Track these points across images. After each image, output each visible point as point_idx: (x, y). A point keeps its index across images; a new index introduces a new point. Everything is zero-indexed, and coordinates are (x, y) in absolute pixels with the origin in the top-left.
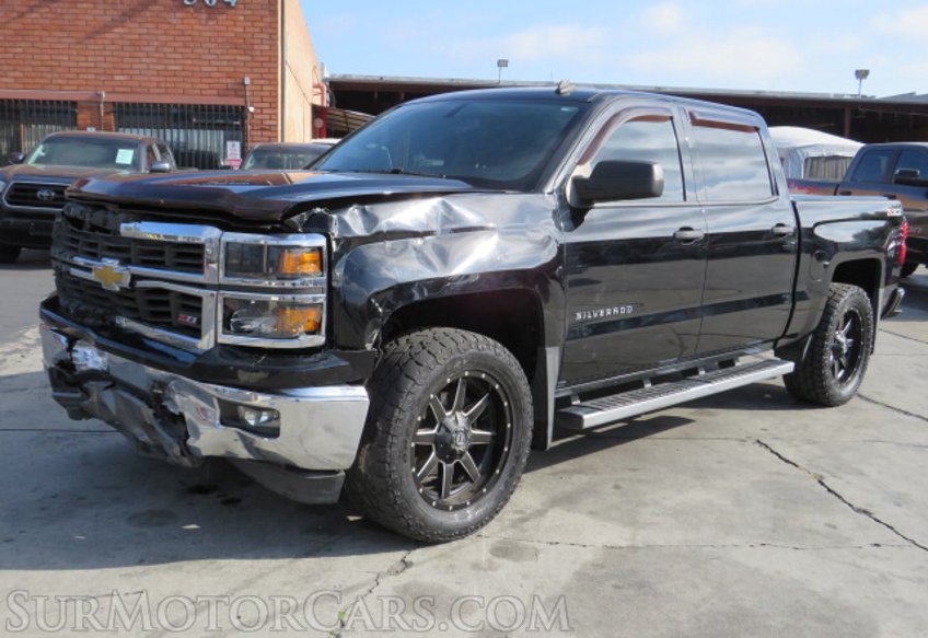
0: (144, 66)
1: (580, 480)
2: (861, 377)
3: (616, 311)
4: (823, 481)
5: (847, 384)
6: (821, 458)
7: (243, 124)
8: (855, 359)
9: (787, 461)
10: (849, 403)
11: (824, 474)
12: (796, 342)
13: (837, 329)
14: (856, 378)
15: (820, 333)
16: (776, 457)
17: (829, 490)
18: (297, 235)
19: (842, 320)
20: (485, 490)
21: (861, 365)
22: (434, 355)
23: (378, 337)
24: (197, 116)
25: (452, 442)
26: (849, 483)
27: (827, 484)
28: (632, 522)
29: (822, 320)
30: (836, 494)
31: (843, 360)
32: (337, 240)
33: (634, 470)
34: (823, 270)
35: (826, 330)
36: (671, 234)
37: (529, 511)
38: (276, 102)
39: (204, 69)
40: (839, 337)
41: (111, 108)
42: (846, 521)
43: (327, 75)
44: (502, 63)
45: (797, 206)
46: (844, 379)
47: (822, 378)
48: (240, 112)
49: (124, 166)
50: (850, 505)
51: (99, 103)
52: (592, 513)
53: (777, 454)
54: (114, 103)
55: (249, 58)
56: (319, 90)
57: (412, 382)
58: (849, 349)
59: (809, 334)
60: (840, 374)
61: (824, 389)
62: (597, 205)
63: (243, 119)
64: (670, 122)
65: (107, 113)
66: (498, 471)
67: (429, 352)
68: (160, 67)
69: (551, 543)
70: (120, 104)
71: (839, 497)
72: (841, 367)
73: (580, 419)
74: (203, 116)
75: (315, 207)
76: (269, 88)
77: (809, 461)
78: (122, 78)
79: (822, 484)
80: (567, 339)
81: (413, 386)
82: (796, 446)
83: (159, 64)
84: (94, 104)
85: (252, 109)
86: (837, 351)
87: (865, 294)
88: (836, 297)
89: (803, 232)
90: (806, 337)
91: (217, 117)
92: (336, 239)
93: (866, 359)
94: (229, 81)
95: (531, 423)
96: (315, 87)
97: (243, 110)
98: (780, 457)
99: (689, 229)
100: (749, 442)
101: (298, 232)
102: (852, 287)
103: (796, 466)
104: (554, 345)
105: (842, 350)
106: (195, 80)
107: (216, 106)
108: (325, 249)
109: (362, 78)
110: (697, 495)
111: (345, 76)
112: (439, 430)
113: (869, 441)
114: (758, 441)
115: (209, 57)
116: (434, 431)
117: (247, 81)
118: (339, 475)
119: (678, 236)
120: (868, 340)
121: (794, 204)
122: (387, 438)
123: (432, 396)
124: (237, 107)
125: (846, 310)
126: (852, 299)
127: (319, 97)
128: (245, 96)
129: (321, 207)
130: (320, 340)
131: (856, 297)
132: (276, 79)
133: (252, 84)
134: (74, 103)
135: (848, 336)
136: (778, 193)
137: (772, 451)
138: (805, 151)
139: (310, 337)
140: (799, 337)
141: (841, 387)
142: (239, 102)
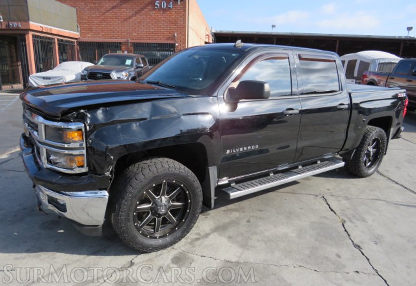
0: (142, 30)
1: (235, 215)
2: (378, 165)
3: (249, 148)
4: (344, 224)
5: (372, 168)
6: (348, 209)
7: (174, 50)
8: (376, 158)
9: (332, 210)
10: (372, 176)
11: (347, 220)
12: (348, 152)
13: (369, 145)
14: (376, 166)
15: (360, 149)
16: (328, 207)
17: (346, 230)
18: (70, 123)
19: (371, 142)
20: (177, 229)
21: (379, 160)
22: (144, 176)
23: (112, 169)
24: (159, 47)
25: (158, 210)
26: (356, 226)
27: (345, 226)
28: (244, 246)
29: (361, 143)
30: (348, 234)
31: (371, 158)
32: (90, 125)
33: (261, 211)
34: (362, 123)
35: (362, 147)
36: (281, 111)
37: (202, 234)
38: (185, 42)
39: (161, 31)
40: (369, 149)
41: (131, 45)
42: (347, 252)
43: (213, 31)
44: (273, 26)
45: (352, 95)
46: (370, 166)
47: (359, 167)
48: (173, 46)
49: (127, 66)
50: (352, 241)
51: (128, 43)
52: (230, 237)
53: (329, 205)
54: (133, 43)
55: (176, 27)
56: (207, 37)
57: (132, 188)
58: (374, 154)
59: (354, 149)
60: (369, 164)
61: (360, 171)
62: (240, 101)
63: (174, 48)
64: (287, 60)
65: (130, 46)
66: (184, 220)
67: (142, 174)
68: (147, 30)
69: (202, 256)
70: (135, 43)
71: (349, 235)
72: (370, 161)
73: (229, 195)
74: (161, 47)
75: (81, 109)
76: (183, 37)
77: (343, 210)
78: (135, 34)
79: (343, 226)
80: (222, 162)
81: (132, 190)
82: (339, 201)
83: (147, 29)
84: (126, 43)
85: (177, 45)
86: (368, 155)
87: (383, 131)
88: (369, 133)
89: (353, 106)
90: (353, 150)
91: (165, 47)
92: (88, 125)
93: (382, 157)
94: (170, 35)
95: (201, 199)
96: (206, 35)
97: (174, 44)
98: (330, 208)
99: (291, 109)
100: (319, 197)
101: (72, 122)
102: (377, 128)
103: (335, 213)
104: (214, 165)
105: (370, 154)
106: (159, 34)
107: (165, 44)
108: (83, 130)
109: (227, 32)
110: (282, 230)
111: (221, 31)
112: (152, 205)
113: (374, 199)
114: (323, 197)
115: (163, 27)
116: (150, 205)
117: (176, 35)
118: (99, 227)
119: (284, 113)
120: (384, 150)
121: (350, 94)
122: (119, 212)
123: (145, 193)
124: (172, 44)
125: (373, 138)
126: (376, 134)
127: (208, 39)
128: (175, 40)
129: (84, 109)
130: (84, 170)
131: (379, 133)
132: (185, 34)
133: (177, 36)
134: (120, 43)
135: (374, 148)
136: (342, 90)
137: (327, 204)
138: (379, 60)
139: (80, 169)
140: (349, 150)
141: (369, 169)
142: (172, 42)
